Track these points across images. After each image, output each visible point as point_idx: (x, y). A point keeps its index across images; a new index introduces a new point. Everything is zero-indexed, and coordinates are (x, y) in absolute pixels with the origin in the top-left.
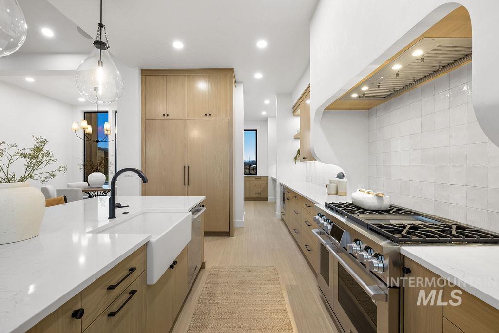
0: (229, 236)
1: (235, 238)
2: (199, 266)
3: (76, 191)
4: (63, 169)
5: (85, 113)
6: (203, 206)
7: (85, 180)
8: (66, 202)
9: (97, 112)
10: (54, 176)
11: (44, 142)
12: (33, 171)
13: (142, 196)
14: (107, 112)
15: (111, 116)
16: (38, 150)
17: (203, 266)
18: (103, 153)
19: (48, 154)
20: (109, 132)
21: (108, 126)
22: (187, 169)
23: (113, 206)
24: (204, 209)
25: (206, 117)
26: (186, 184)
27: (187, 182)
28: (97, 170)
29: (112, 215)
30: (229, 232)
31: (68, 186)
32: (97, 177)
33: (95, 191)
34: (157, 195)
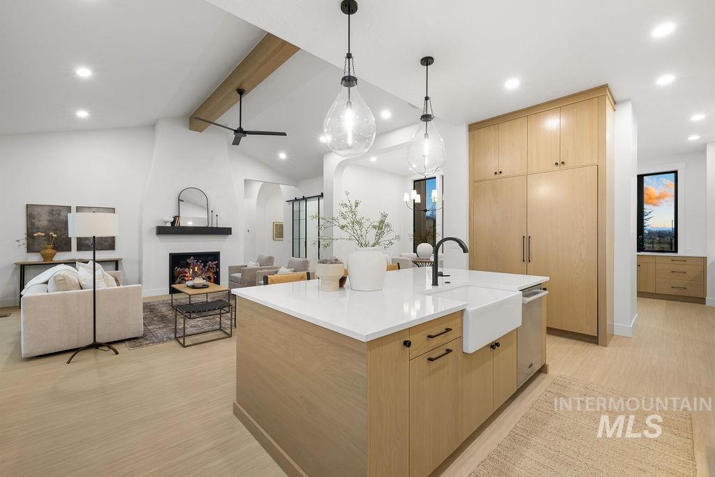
0: (598, 344)
1: (608, 349)
2: (537, 367)
3: (407, 261)
4: (398, 237)
5: (415, 181)
6: (545, 289)
7: (415, 251)
8: (399, 269)
9: (425, 180)
10: (392, 243)
11: (385, 216)
12: (379, 239)
13: (469, 269)
14: (435, 178)
15: (438, 181)
16: (382, 222)
17: (543, 370)
18: (431, 223)
19: (388, 225)
20: (436, 200)
21: (435, 195)
22: (526, 240)
23: (436, 275)
24: (546, 292)
25: (557, 168)
26: (525, 260)
27: (527, 257)
28: (425, 241)
29: (435, 283)
30: (596, 338)
31: (401, 256)
32: (425, 248)
33: (424, 262)
34: (486, 270)
